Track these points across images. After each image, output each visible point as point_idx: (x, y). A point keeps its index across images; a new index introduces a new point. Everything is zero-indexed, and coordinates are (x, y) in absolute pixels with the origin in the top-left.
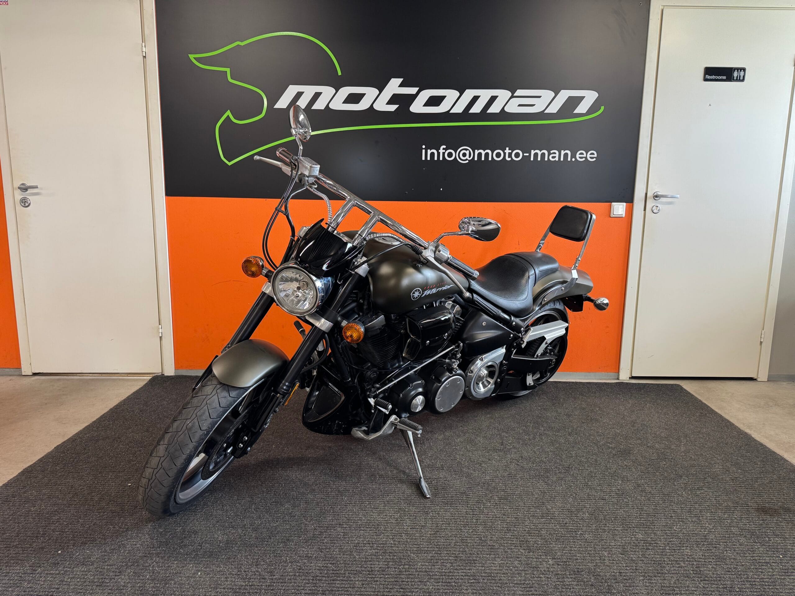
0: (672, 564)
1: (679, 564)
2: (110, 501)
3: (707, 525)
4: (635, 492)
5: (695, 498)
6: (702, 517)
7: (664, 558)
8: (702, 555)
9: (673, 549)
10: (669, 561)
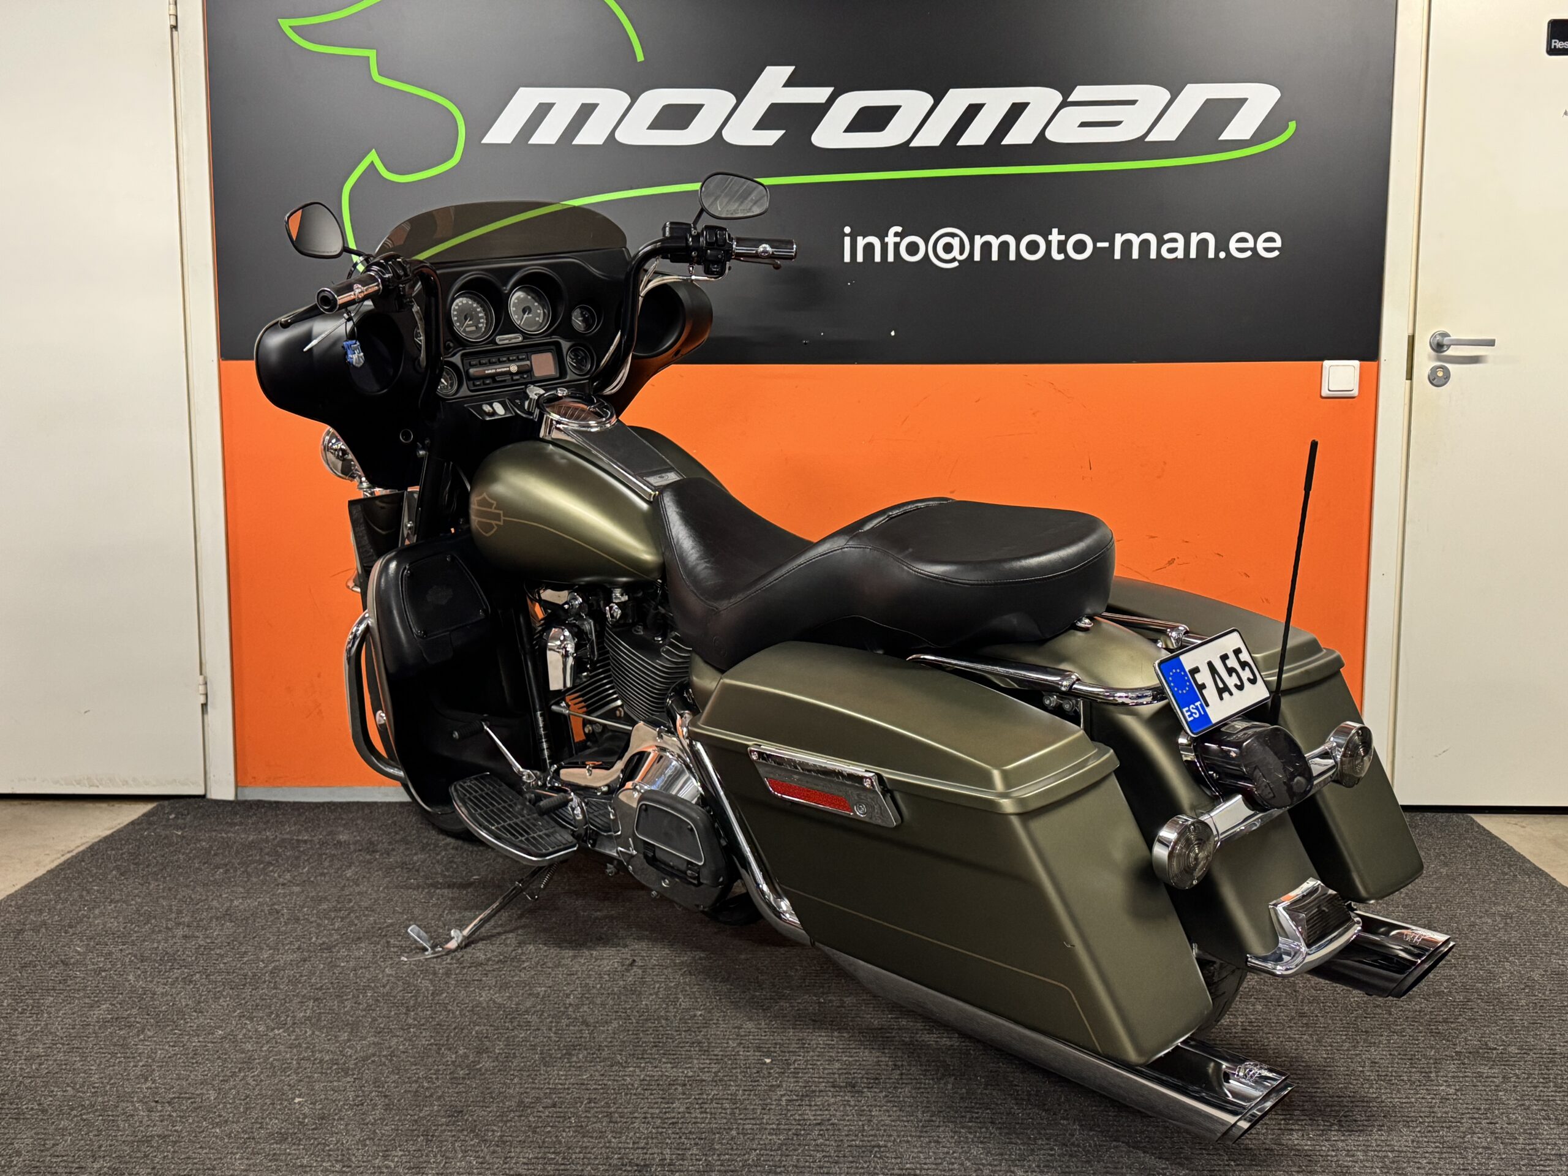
0: (1336, 1156)
1: (1353, 1156)
2: (56, 1044)
3: (1442, 1088)
4: (1290, 1027)
5: (1432, 1038)
6: (1436, 1072)
7: (1321, 1146)
8: (1413, 1141)
9: (1348, 1131)
10: (1333, 1150)
